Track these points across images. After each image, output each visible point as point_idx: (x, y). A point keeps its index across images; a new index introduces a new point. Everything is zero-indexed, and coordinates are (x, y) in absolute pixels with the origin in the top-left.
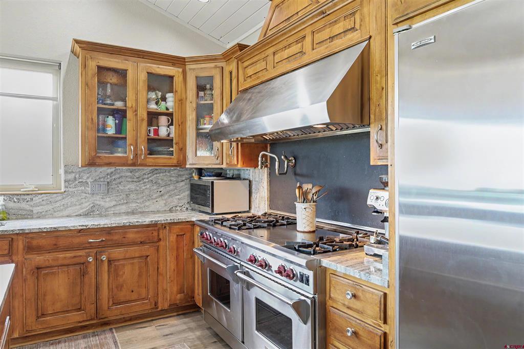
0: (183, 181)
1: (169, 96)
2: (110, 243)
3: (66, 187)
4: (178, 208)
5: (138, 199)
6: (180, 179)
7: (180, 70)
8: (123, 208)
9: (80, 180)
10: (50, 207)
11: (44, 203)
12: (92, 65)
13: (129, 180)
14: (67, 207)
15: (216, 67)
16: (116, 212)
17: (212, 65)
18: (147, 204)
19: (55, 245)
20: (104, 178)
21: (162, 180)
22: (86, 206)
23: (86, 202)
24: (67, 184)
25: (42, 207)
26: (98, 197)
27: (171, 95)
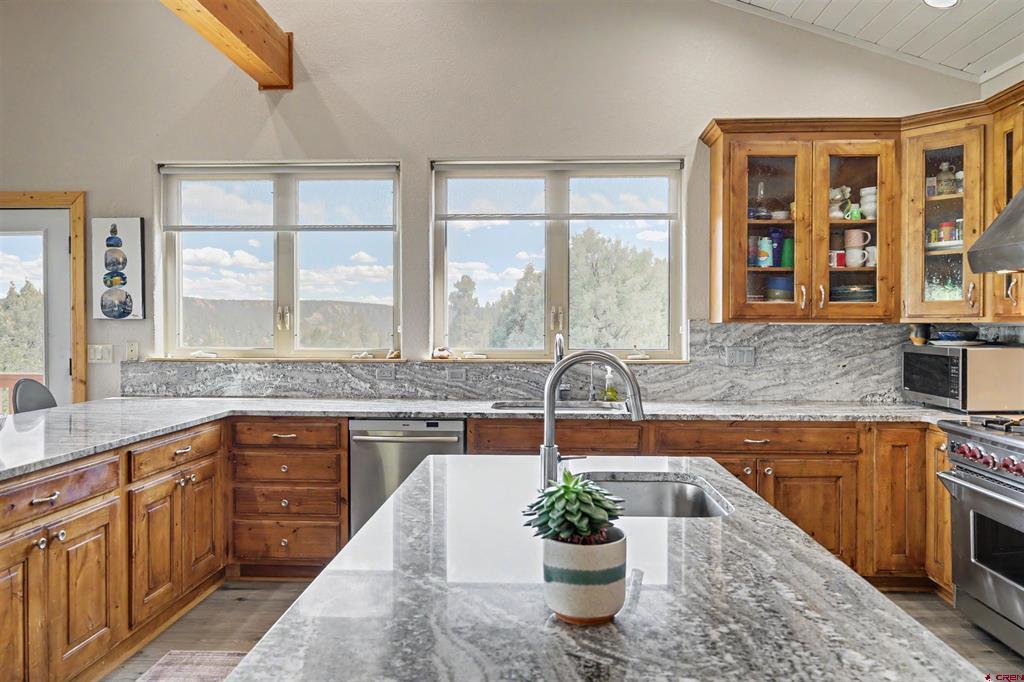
0: (886, 348)
1: (868, 193)
2: (777, 447)
3: (692, 354)
4: (876, 398)
5: (804, 378)
6: (880, 344)
7: (891, 142)
8: (779, 393)
9: (713, 344)
10: (669, 385)
11: (661, 378)
13: (790, 344)
14: (693, 387)
15: (969, 127)
16: (768, 398)
17: (961, 124)
18: (820, 387)
19: (698, 442)
20: (749, 340)
21: (846, 345)
22: (722, 385)
23: (721, 380)
24: (693, 349)
25: (658, 385)
26: (737, 373)
27: (872, 189)
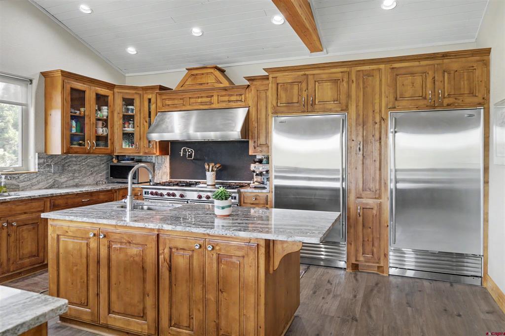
0: (103, 164)
1: (105, 108)
2: (92, 201)
3: (39, 168)
4: (101, 182)
5: (79, 176)
6: (102, 163)
7: (112, 92)
8: (71, 183)
9: (47, 164)
10: (29, 183)
11: (26, 180)
12: (68, 87)
13: (74, 163)
14: (39, 183)
15: (136, 93)
16: (68, 185)
18: (84, 179)
20: (60, 162)
21: (92, 163)
22: (51, 181)
23: (50, 179)
24: (39, 166)
25: (24, 183)
26: (57, 176)
27: (106, 107)
